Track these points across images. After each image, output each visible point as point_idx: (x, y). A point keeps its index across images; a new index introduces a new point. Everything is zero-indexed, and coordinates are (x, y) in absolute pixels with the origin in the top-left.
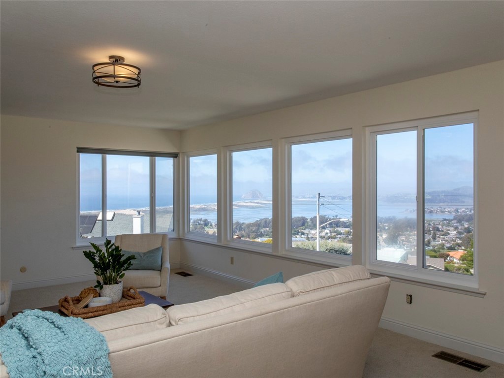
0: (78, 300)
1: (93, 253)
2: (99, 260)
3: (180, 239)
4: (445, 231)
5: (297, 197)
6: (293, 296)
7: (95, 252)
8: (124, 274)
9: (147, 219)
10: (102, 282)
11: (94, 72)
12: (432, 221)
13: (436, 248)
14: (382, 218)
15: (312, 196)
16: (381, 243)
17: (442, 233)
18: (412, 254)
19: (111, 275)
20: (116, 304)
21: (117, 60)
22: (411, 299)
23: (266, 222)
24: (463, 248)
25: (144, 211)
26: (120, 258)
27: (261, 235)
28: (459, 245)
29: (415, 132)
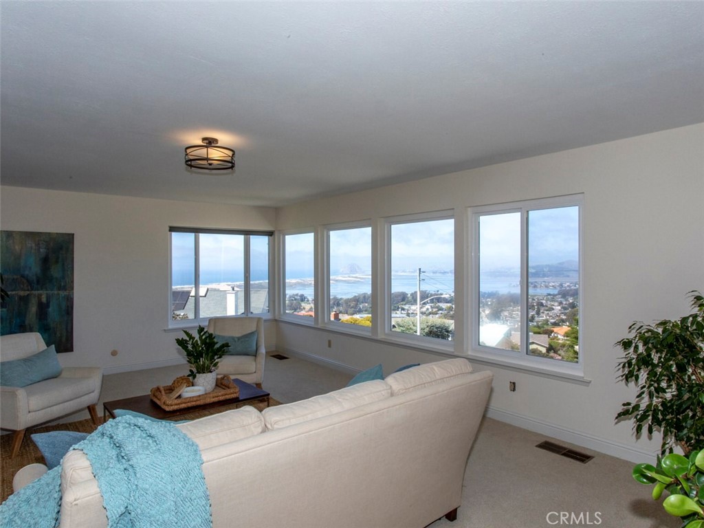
0: (170, 390)
1: (186, 340)
2: (192, 348)
3: (276, 320)
4: (549, 306)
5: (397, 271)
6: (392, 395)
7: (188, 339)
8: (217, 362)
9: (242, 295)
10: (195, 370)
11: (187, 155)
12: (535, 296)
13: (540, 323)
14: (485, 293)
15: (411, 270)
16: (484, 319)
17: (546, 308)
18: (515, 330)
19: (204, 363)
20: (209, 393)
21: (210, 142)
22: (515, 387)
23: (364, 297)
24: (568, 324)
25: (238, 286)
26: (214, 346)
27: (360, 311)
28: (563, 321)
29: (518, 214)
